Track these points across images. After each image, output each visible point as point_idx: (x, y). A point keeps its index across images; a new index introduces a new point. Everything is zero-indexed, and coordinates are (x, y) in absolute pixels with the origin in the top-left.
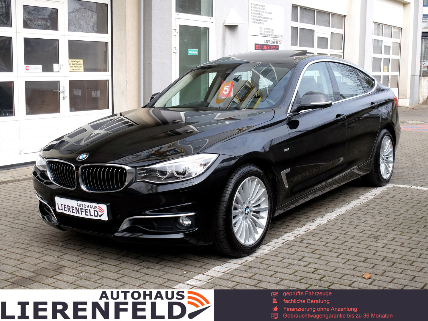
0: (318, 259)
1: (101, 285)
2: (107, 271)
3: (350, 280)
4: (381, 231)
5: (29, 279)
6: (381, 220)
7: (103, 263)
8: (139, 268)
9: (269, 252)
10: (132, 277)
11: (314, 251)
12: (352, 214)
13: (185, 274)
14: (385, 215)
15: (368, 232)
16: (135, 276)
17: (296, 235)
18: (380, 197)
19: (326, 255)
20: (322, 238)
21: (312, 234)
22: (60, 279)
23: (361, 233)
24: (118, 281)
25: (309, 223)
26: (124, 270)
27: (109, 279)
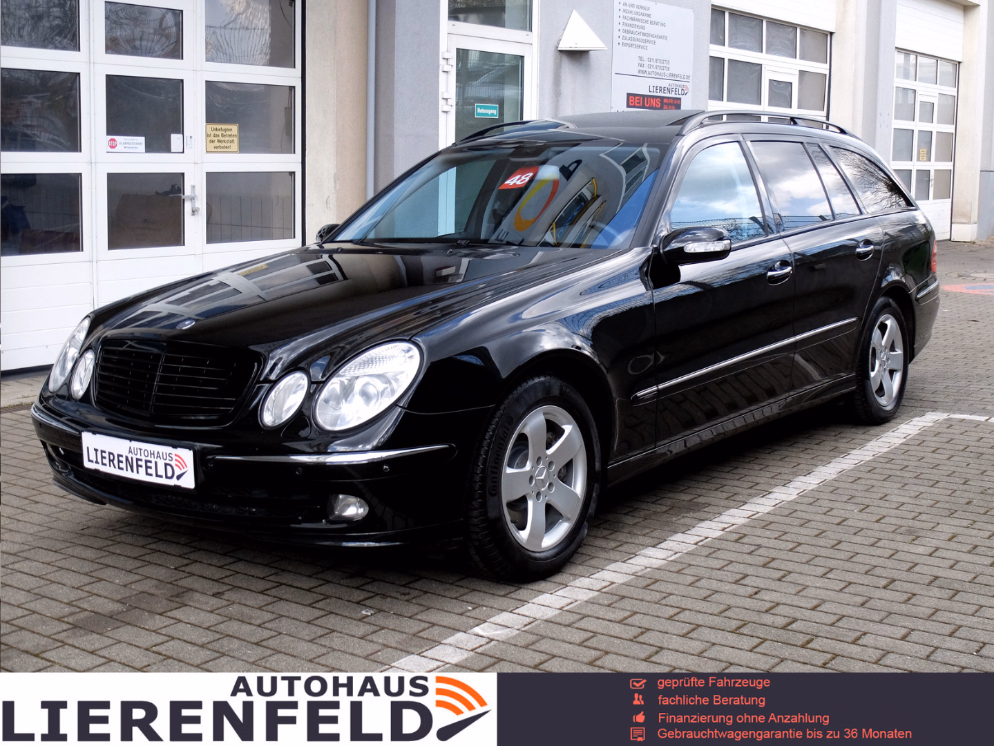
0: (779, 580)
1: (276, 634)
2: (289, 603)
3: (854, 630)
4: (923, 517)
5: (111, 617)
6: (922, 493)
7: (282, 584)
8: (362, 595)
9: (665, 565)
10: (346, 617)
11: (769, 562)
12: (853, 479)
13: (470, 610)
14: (931, 483)
15: (893, 521)
16: (353, 616)
17: (726, 526)
18: (918, 442)
19: (797, 571)
20: (786, 533)
21: (765, 523)
22: (182, 618)
23: (877, 521)
24: (316, 625)
25: (755, 499)
26: (328, 600)
27: (295, 621)
